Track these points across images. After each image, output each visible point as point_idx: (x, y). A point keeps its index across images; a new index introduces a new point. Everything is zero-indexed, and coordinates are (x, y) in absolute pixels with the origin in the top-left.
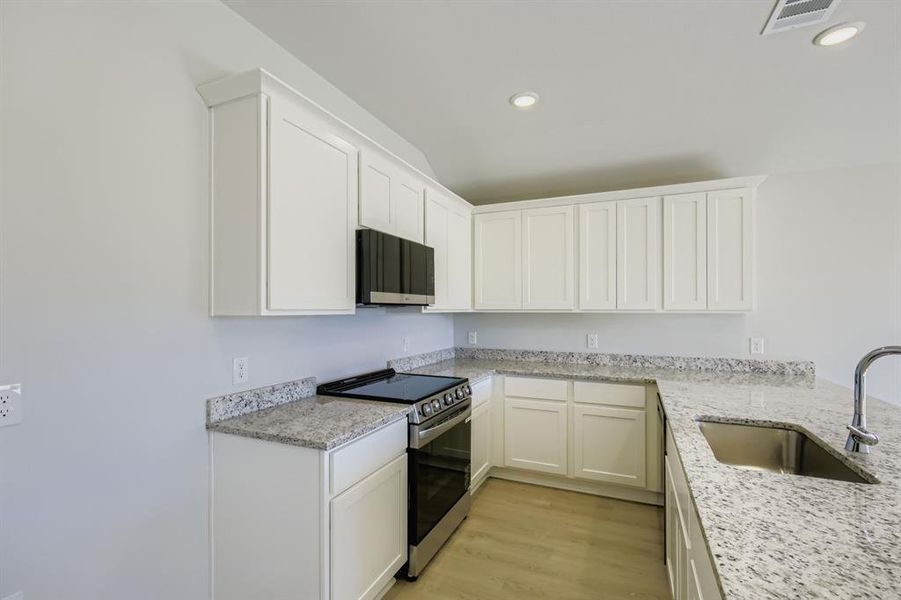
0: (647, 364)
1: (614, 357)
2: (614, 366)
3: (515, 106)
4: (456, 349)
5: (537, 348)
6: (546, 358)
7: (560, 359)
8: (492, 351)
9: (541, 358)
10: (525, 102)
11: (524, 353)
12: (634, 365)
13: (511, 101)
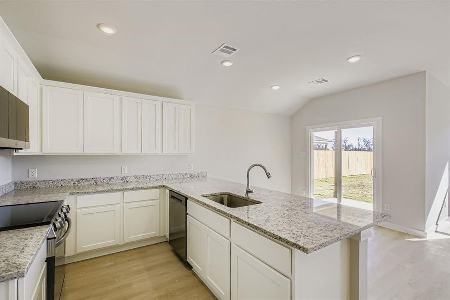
0: (152, 179)
1: (136, 177)
2: (136, 182)
3: (101, 30)
4: (16, 183)
5: (89, 177)
6: (96, 182)
7: (106, 181)
8: (53, 182)
9: (93, 182)
10: (108, 31)
11: (80, 181)
12: (146, 180)
13: (98, 26)
